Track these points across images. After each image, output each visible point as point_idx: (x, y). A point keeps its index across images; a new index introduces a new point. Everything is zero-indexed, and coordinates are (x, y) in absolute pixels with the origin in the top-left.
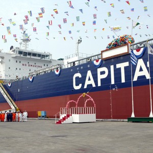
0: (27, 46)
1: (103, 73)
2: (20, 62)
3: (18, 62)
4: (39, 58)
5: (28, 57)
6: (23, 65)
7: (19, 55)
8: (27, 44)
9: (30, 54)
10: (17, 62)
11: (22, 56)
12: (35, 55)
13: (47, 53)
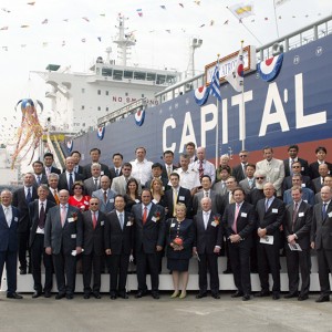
0: (128, 56)
1: (209, 117)
2: (107, 93)
3: (103, 93)
4: (151, 83)
5: (125, 80)
6: (114, 99)
7: (103, 78)
8: (128, 51)
9: (128, 74)
10: (99, 93)
11: (110, 79)
12: (140, 76)
13: (170, 71)
